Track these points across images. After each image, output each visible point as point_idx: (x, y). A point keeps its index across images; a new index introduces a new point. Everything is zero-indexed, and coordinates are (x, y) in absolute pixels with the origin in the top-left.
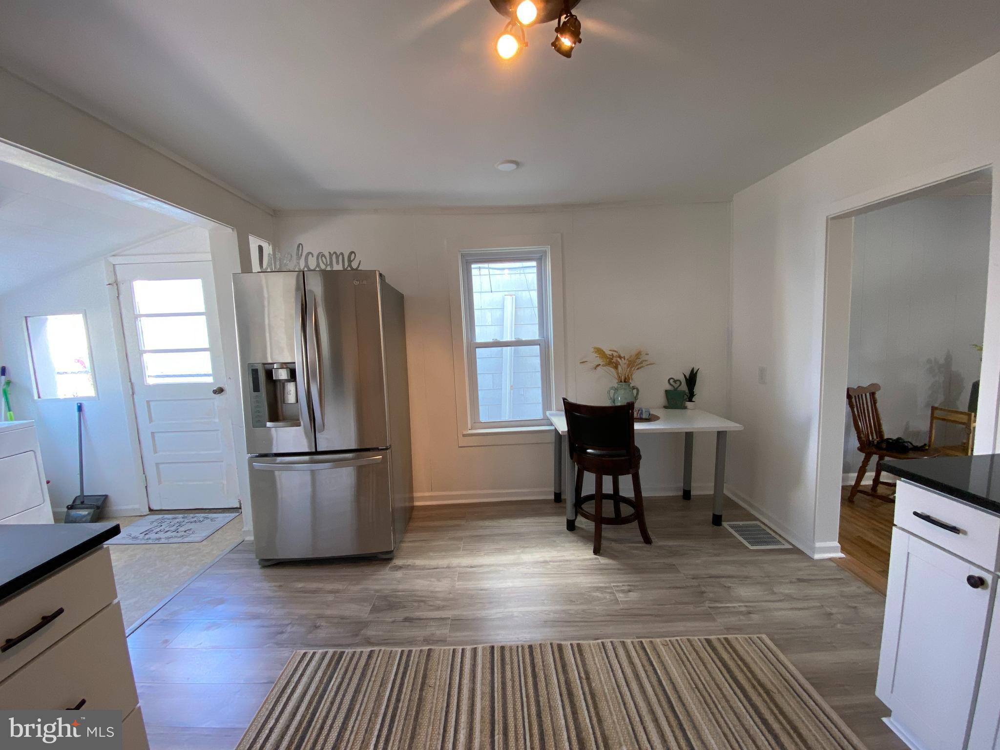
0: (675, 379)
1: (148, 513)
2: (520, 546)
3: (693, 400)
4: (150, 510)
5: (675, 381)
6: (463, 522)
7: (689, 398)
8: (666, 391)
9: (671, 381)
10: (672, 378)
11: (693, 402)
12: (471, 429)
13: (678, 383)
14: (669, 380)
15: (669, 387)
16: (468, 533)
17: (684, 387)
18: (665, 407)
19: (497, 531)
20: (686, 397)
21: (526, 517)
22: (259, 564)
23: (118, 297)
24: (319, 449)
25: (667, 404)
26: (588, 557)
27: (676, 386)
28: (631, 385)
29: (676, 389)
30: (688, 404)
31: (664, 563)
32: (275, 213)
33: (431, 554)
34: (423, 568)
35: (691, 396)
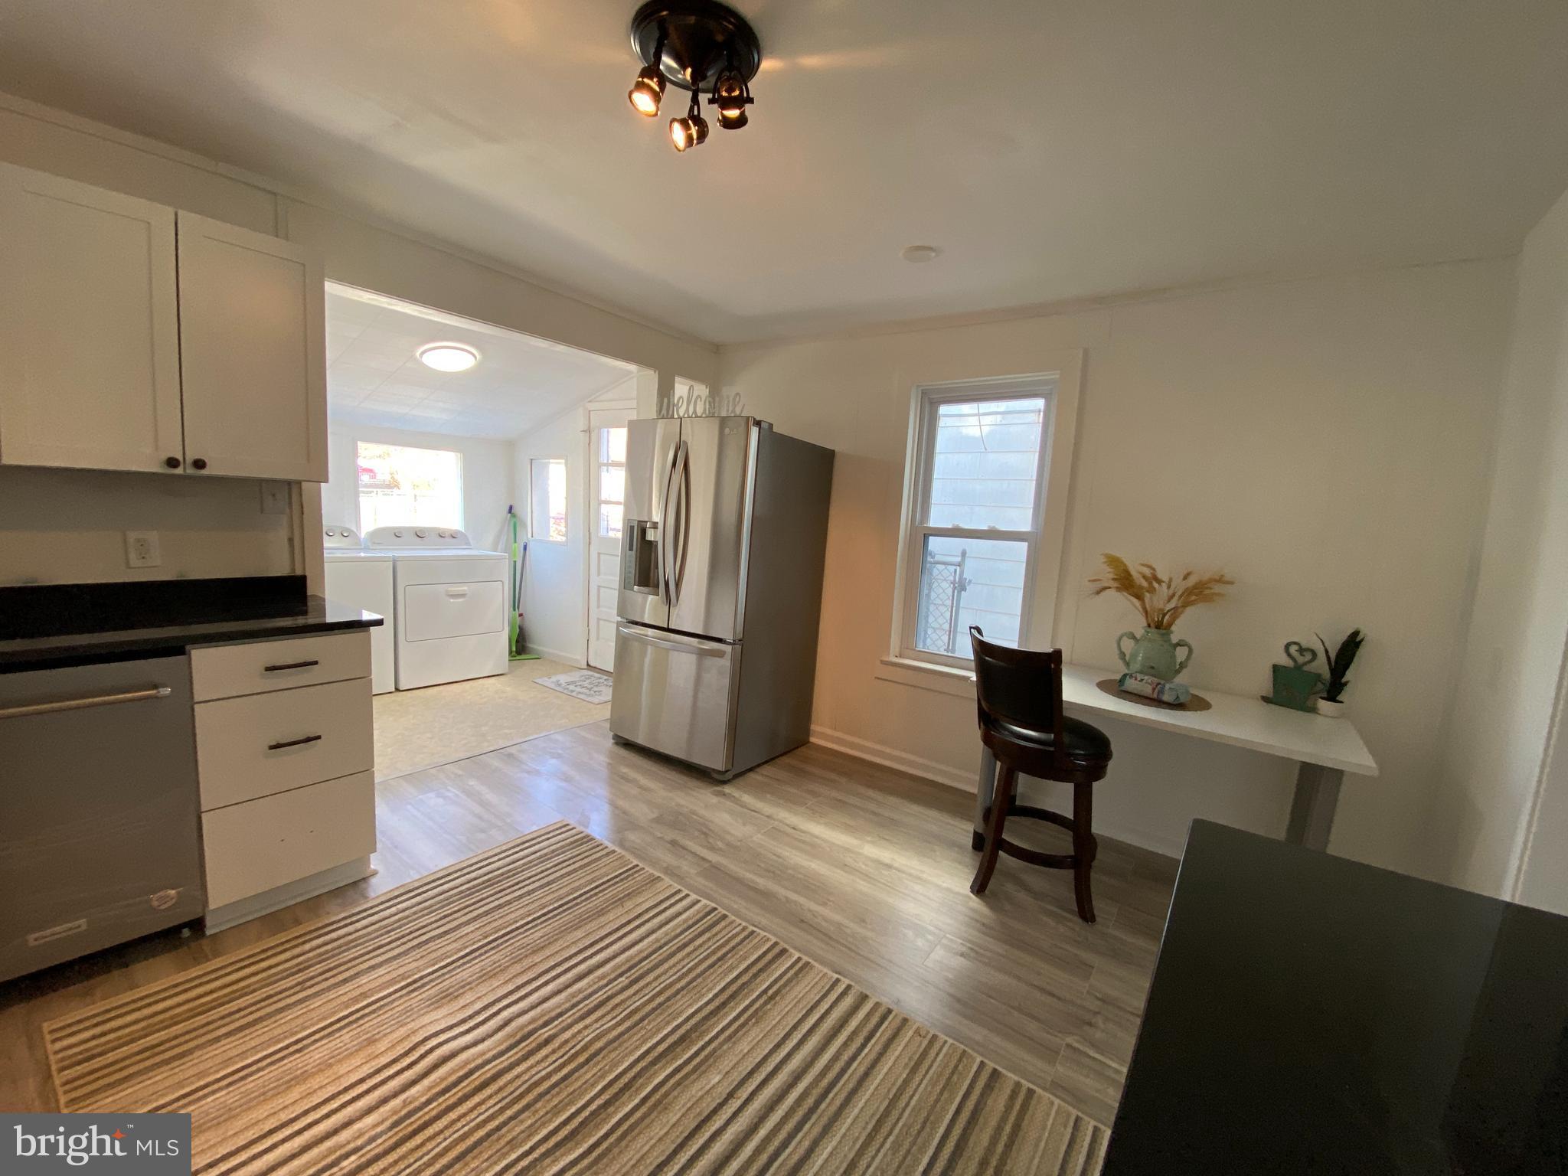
0: (1303, 647)
1: (586, 667)
2: (878, 835)
3: (1339, 698)
4: (588, 665)
5: (1302, 650)
6: (843, 780)
7: (1329, 692)
8: (1276, 668)
9: (1293, 649)
10: (1295, 643)
11: (1341, 702)
12: (901, 656)
13: (1308, 656)
14: (1287, 646)
15: (1284, 661)
16: (834, 794)
17: (1321, 667)
18: (1265, 699)
19: (872, 807)
20: (1320, 686)
21: (932, 807)
22: (613, 739)
23: (589, 444)
24: (672, 626)
25: (1271, 695)
26: (962, 891)
27: (1301, 660)
28: (1174, 639)
29: (1298, 667)
30: (1324, 705)
31: (1076, 955)
32: (717, 349)
33: (769, 796)
34: (743, 805)
35: (1334, 690)
